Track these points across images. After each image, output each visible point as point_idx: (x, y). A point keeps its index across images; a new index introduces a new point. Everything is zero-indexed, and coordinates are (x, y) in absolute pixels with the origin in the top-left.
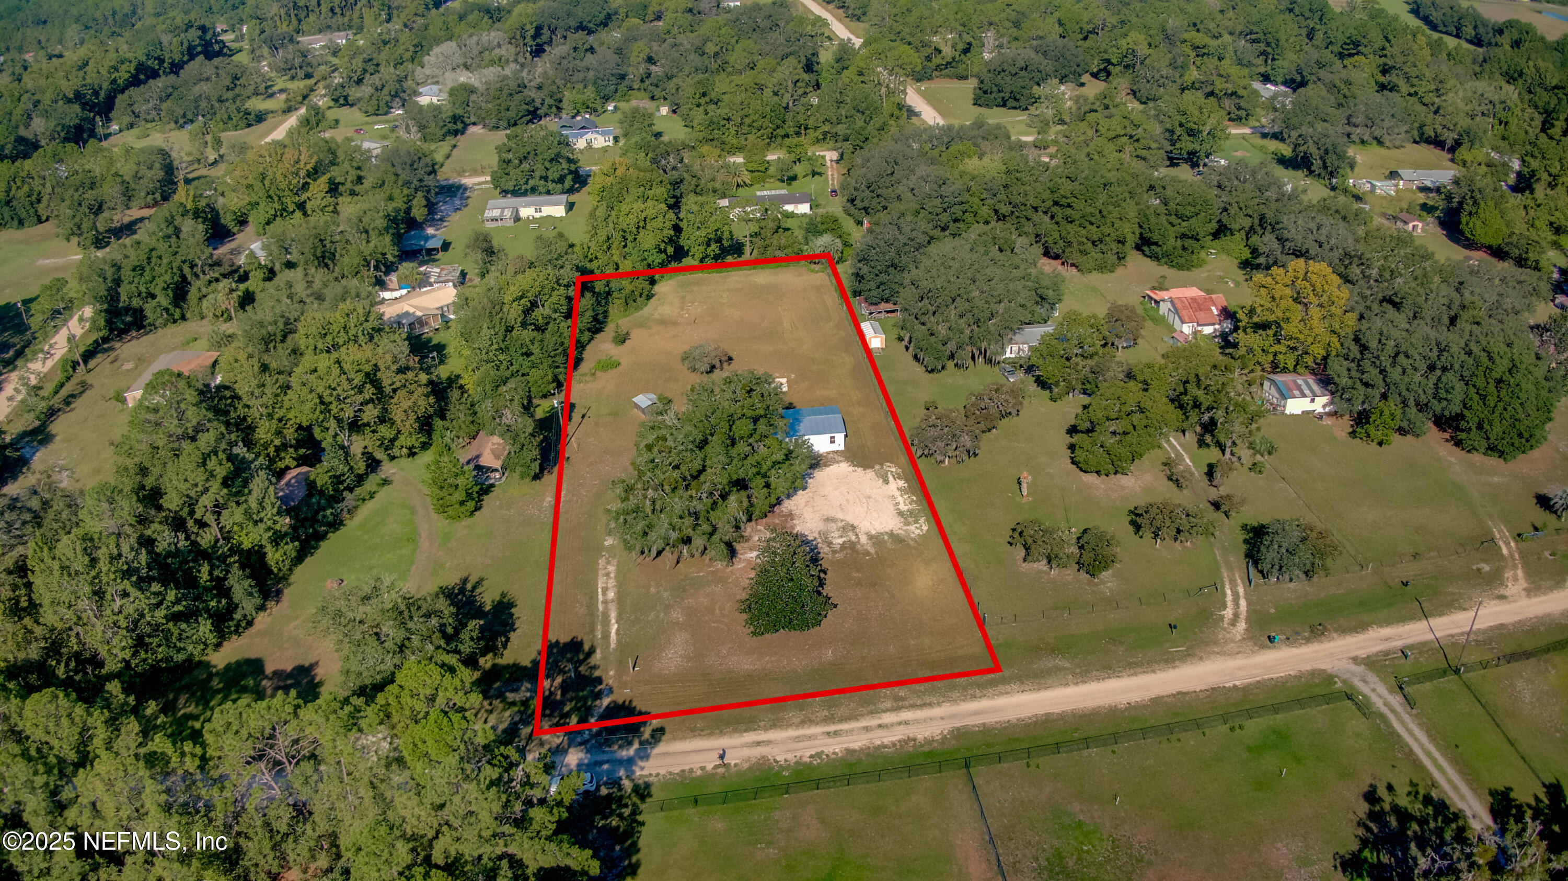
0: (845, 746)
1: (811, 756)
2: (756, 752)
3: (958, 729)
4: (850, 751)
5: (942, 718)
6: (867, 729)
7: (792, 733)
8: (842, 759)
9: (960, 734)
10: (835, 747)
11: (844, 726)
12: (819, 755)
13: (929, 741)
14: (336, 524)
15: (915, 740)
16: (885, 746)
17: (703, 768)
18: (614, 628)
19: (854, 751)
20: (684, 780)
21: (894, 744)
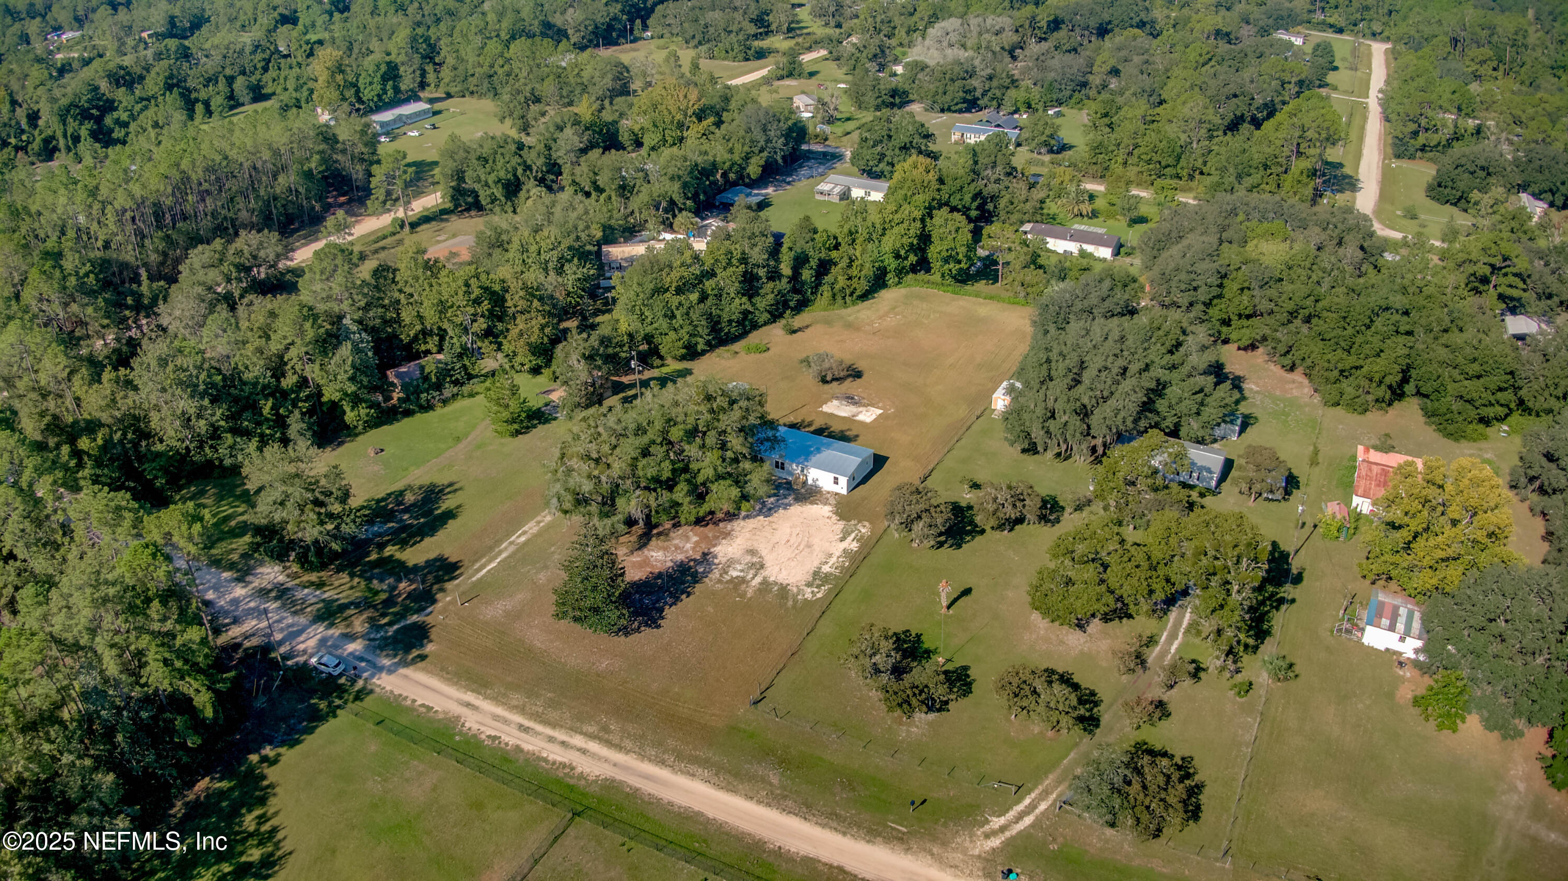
0: (519, 742)
1: (489, 737)
2: (457, 709)
3: (613, 780)
4: (518, 749)
5: (615, 765)
6: (551, 739)
7: (499, 711)
8: (507, 752)
9: (611, 786)
10: (511, 737)
11: (539, 728)
12: (494, 738)
13: (581, 776)
14: (428, 407)
15: (573, 769)
16: (545, 760)
17: (414, 701)
18: (493, 565)
19: (522, 751)
20: (395, 703)
21: (554, 763)
